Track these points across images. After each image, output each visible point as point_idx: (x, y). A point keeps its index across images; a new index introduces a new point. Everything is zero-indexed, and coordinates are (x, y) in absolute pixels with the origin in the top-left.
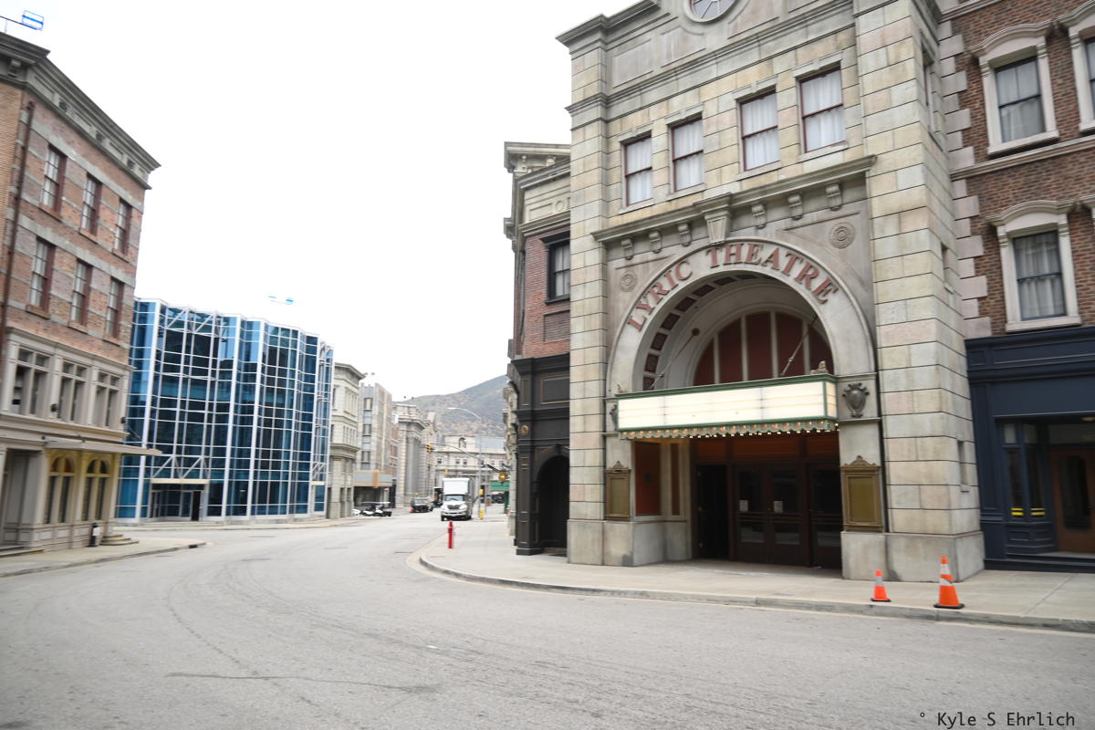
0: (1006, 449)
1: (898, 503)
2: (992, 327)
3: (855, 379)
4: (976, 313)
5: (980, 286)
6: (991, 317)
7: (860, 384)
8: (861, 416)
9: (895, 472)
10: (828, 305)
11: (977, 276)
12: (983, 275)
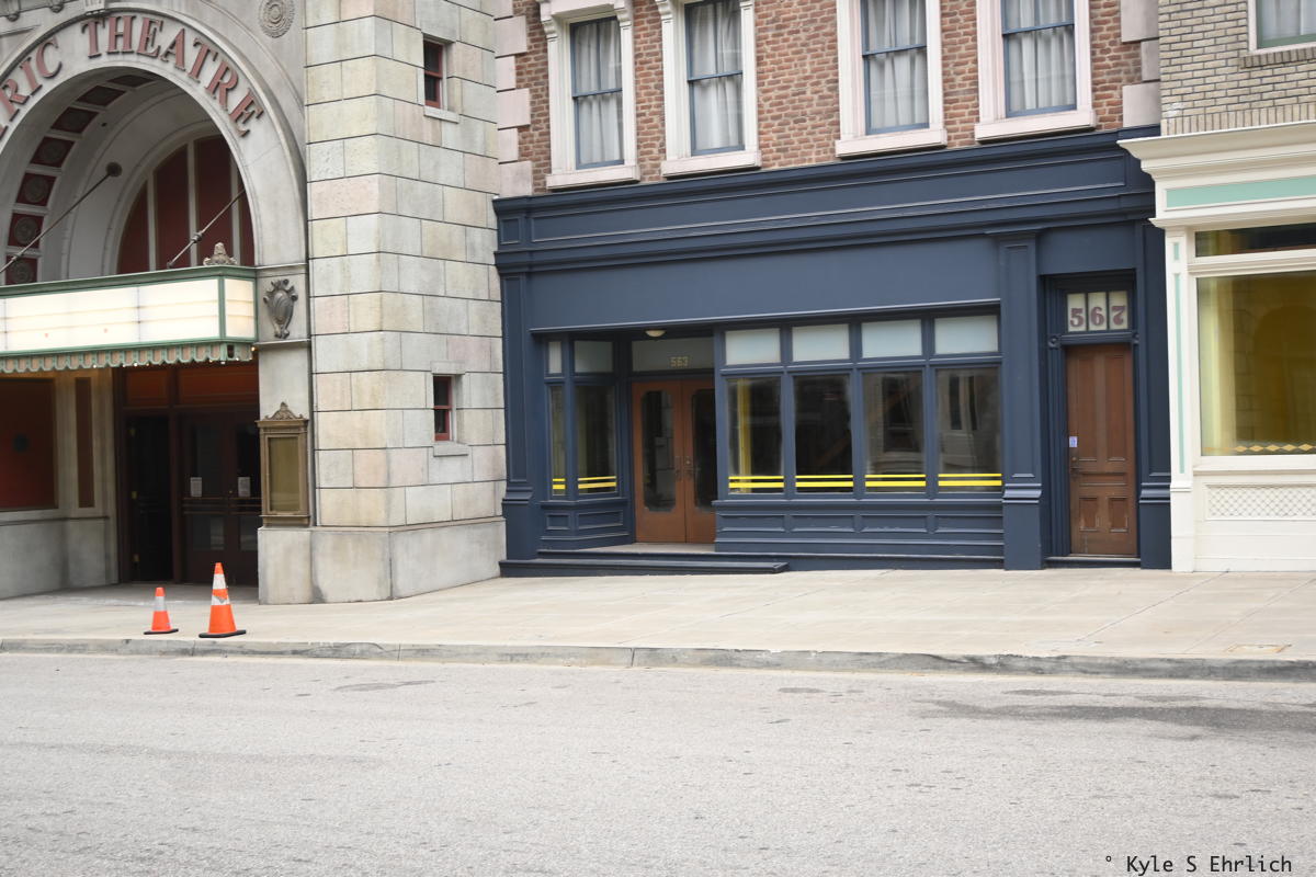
0: (548, 383)
1: (327, 480)
2: (535, 178)
3: (278, 273)
4: (514, 155)
5: (517, 108)
6: (534, 160)
7: (286, 282)
8: (288, 335)
9: (326, 428)
10: (251, 138)
11: (518, 87)
12: (526, 86)
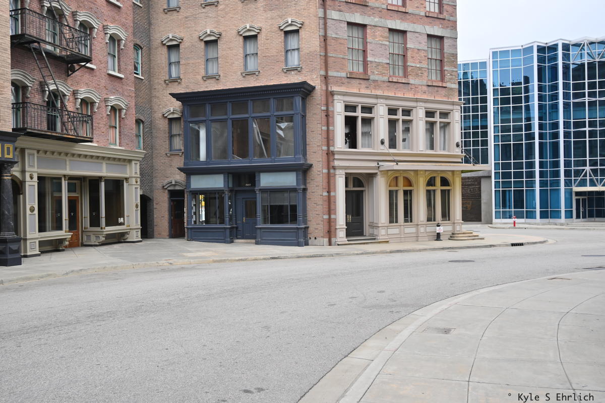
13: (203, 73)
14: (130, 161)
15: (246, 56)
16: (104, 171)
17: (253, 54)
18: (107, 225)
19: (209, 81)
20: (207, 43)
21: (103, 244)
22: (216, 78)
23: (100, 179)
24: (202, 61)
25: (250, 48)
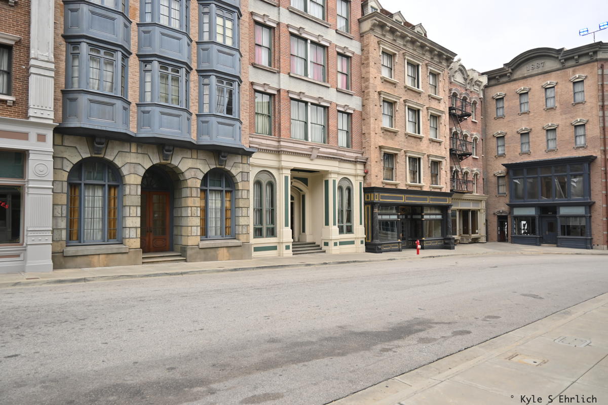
13: (519, 151)
14: (481, 201)
15: (548, 140)
16: (471, 206)
17: (552, 139)
18: (472, 234)
19: (523, 156)
20: (522, 134)
21: (470, 243)
22: (528, 153)
23: (469, 210)
24: (519, 145)
25: (551, 135)
